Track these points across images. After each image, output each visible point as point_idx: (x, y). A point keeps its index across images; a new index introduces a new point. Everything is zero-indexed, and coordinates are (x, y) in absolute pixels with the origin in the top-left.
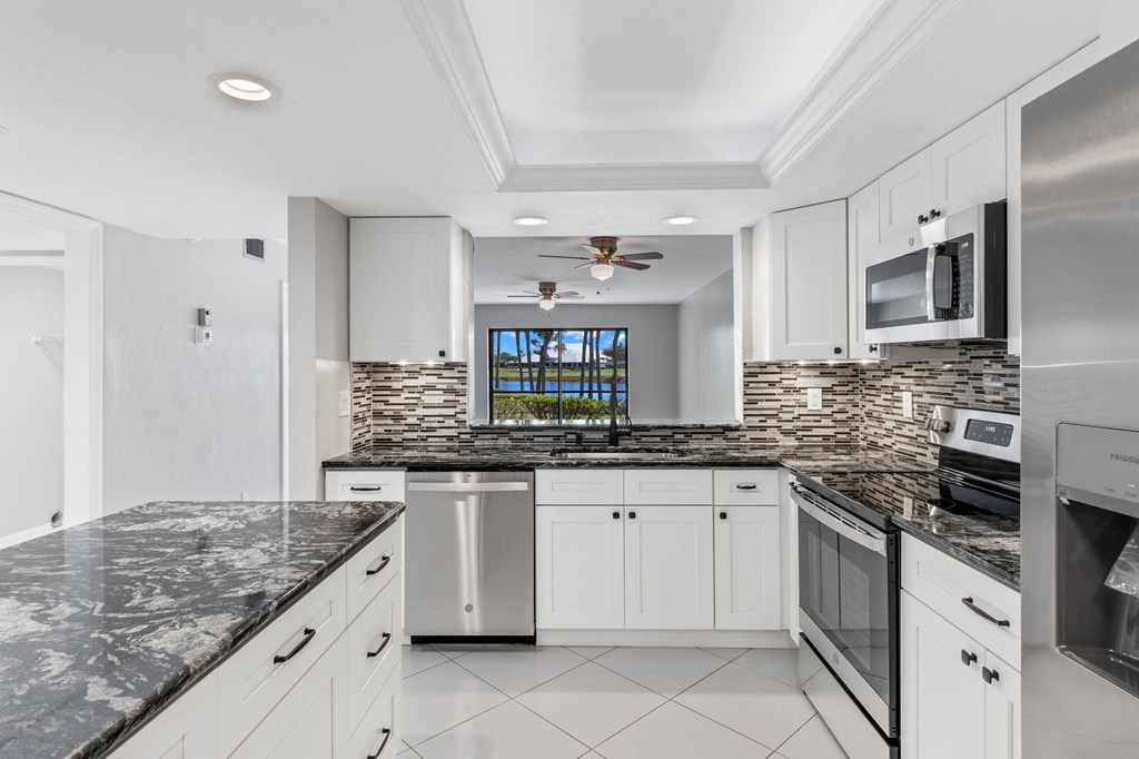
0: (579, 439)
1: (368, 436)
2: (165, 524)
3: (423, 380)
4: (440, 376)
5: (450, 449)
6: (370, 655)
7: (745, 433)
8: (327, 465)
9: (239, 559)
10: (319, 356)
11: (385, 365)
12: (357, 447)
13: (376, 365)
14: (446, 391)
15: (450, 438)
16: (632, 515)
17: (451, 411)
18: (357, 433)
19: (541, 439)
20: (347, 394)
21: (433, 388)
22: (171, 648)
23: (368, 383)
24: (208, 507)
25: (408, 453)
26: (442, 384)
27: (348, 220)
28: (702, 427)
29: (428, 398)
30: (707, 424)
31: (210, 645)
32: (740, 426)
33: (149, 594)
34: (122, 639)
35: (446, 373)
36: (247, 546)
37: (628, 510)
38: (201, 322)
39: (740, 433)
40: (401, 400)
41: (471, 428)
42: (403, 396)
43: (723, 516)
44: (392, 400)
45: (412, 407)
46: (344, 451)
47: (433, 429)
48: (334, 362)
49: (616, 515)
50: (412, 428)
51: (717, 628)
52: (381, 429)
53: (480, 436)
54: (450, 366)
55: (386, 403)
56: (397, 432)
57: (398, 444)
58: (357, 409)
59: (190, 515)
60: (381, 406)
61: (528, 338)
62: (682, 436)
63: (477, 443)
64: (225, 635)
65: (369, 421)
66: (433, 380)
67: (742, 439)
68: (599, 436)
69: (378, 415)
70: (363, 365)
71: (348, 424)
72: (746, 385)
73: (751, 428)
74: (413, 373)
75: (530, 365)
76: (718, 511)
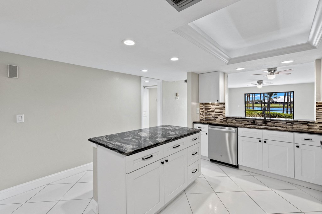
0: (254, 122)
1: (204, 118)
2: (165, 128)
3: (215, 107)
4: (219, 106)
5: (221, 122)
6: (193, 154)
7: (317, 124)
8: (194, 122)
9: (171, 133)
10: (192, 101)
11: (207, 103)
12: (201, 120)
13: (205, 103)
14: (220, 109)
15: (221, 119)
16: (265, 142)
17: (221, 114)
18: (201, 117)
19: (244, 121)
20: (199, 109)
21: (217, 108)
22: (159, 140)
23: (204, 107)
24: (171, 126)
25: (212, 122)
26: (219, 107)
27: (199, 74)
28: (297, 121)
29: (216, 110)
30: (299, 120)
31: (162, 141)
32: (315, 122)
33: (159, 135)
34: (154, 139)
35: (220, 105)
36: (173, 132)
37: (264, 140)
38: (177, 96)
39: (315, 124)
40: (210, 111)
41: (226, 117)
42: (211, 110)
43: (298, 147)
44: (209, 111)
45: (213, 112)
46: (198, 120)
47: (217, 117)
48: (195, 103)
49: (260, 141)
50: (213, 117)
51: (295, 178)
52: (206, 117)
53: (228, 119)
54: (221, 103)
55: (207, 111)
56: (210, 117)
57: (210, 120)
58: (201, 112)
59: (168, 127)
60: (206, 112)
61: (264, 95)
62: (290, 124)
63: (227, 121)
64: (165, 140)
65: (204, 115)
66: (217, 106)
67: (315, 126)
68: (261, 121)
69: (206, 114)
70: (202, 103)
71: (199, 115)
72: (317, 109)
73: (319, 123)
74: (213, 105)
75: (264, 103)
76: (296, 145)
